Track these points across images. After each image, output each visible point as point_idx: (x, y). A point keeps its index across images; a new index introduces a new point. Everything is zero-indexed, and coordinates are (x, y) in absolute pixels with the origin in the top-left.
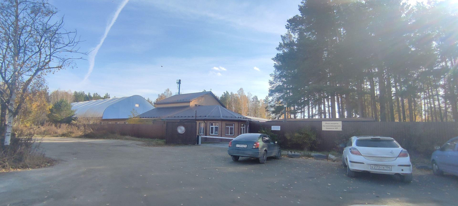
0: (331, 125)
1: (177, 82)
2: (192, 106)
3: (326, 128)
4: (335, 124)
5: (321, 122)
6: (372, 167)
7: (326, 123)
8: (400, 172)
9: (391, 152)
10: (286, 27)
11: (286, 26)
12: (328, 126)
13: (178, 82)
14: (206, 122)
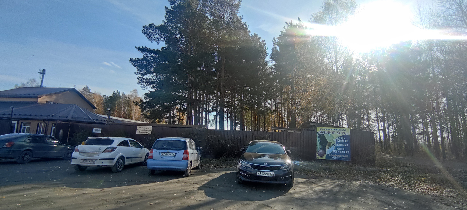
0: (144, 129)
1: (40, 72)
2: (40, 102)
3: (140, 132)
4: (147, 128)
5: (137, 126)
6: (82, 161)
7: (140, 128)
8: (101, 164)
9: (99, 149)
10: (142, 32)
11: (142, 30)
12: (141, 130)
13: (42, 72)
14: (47, 122)
